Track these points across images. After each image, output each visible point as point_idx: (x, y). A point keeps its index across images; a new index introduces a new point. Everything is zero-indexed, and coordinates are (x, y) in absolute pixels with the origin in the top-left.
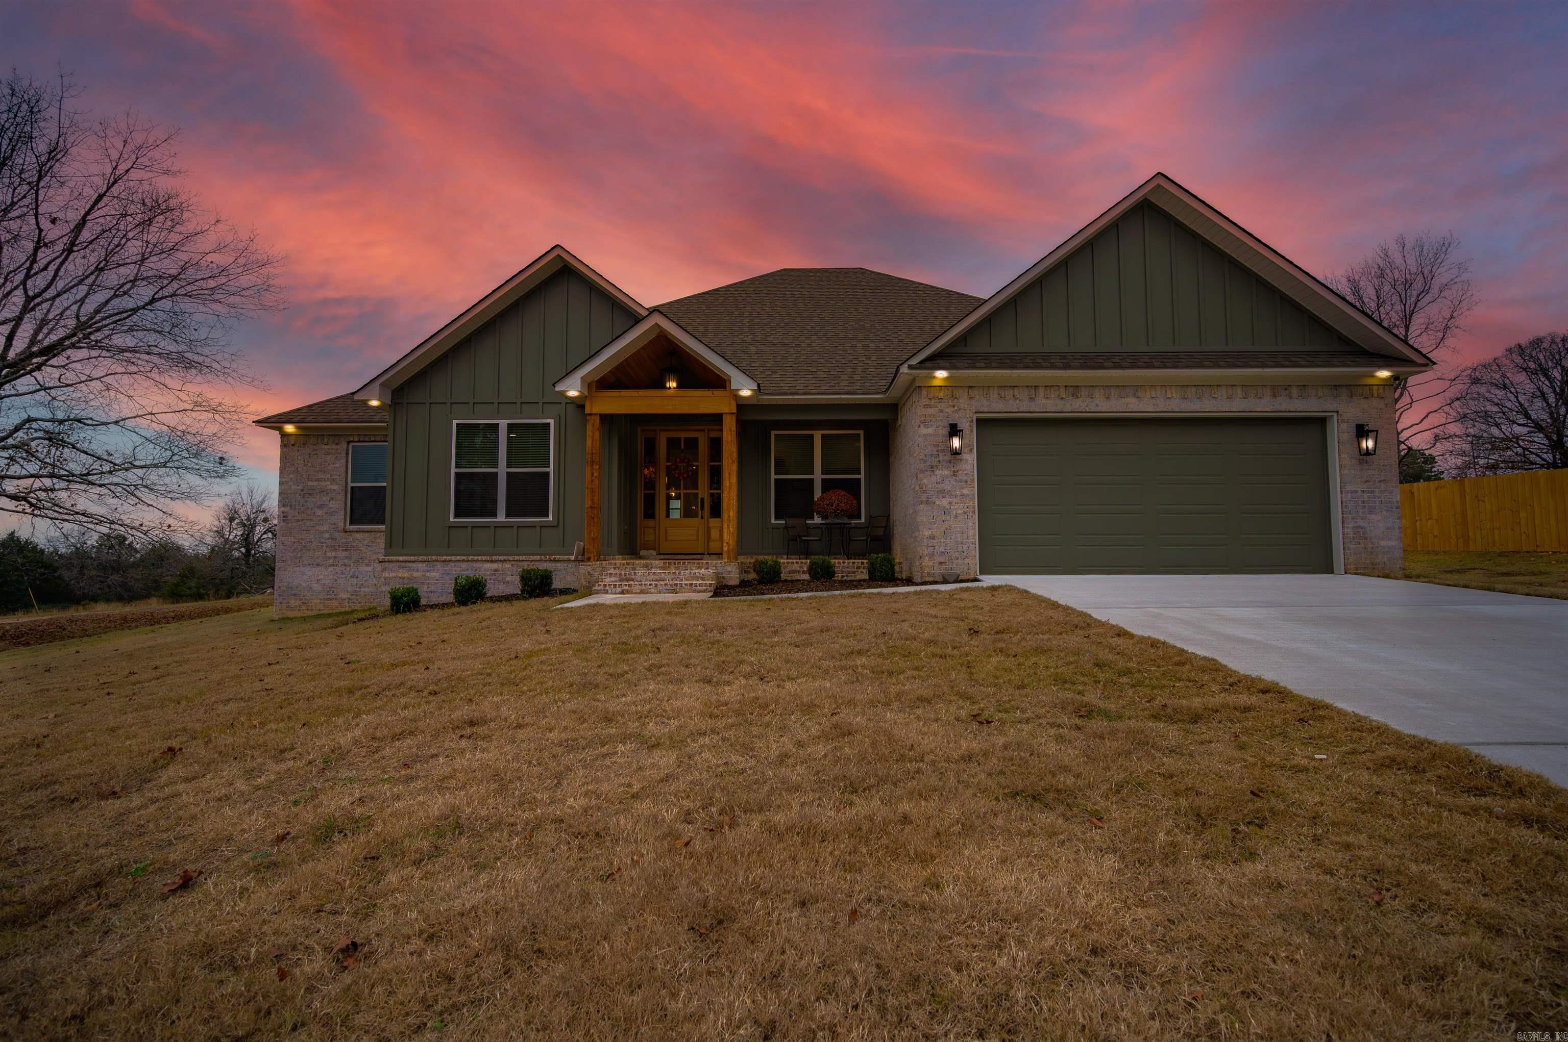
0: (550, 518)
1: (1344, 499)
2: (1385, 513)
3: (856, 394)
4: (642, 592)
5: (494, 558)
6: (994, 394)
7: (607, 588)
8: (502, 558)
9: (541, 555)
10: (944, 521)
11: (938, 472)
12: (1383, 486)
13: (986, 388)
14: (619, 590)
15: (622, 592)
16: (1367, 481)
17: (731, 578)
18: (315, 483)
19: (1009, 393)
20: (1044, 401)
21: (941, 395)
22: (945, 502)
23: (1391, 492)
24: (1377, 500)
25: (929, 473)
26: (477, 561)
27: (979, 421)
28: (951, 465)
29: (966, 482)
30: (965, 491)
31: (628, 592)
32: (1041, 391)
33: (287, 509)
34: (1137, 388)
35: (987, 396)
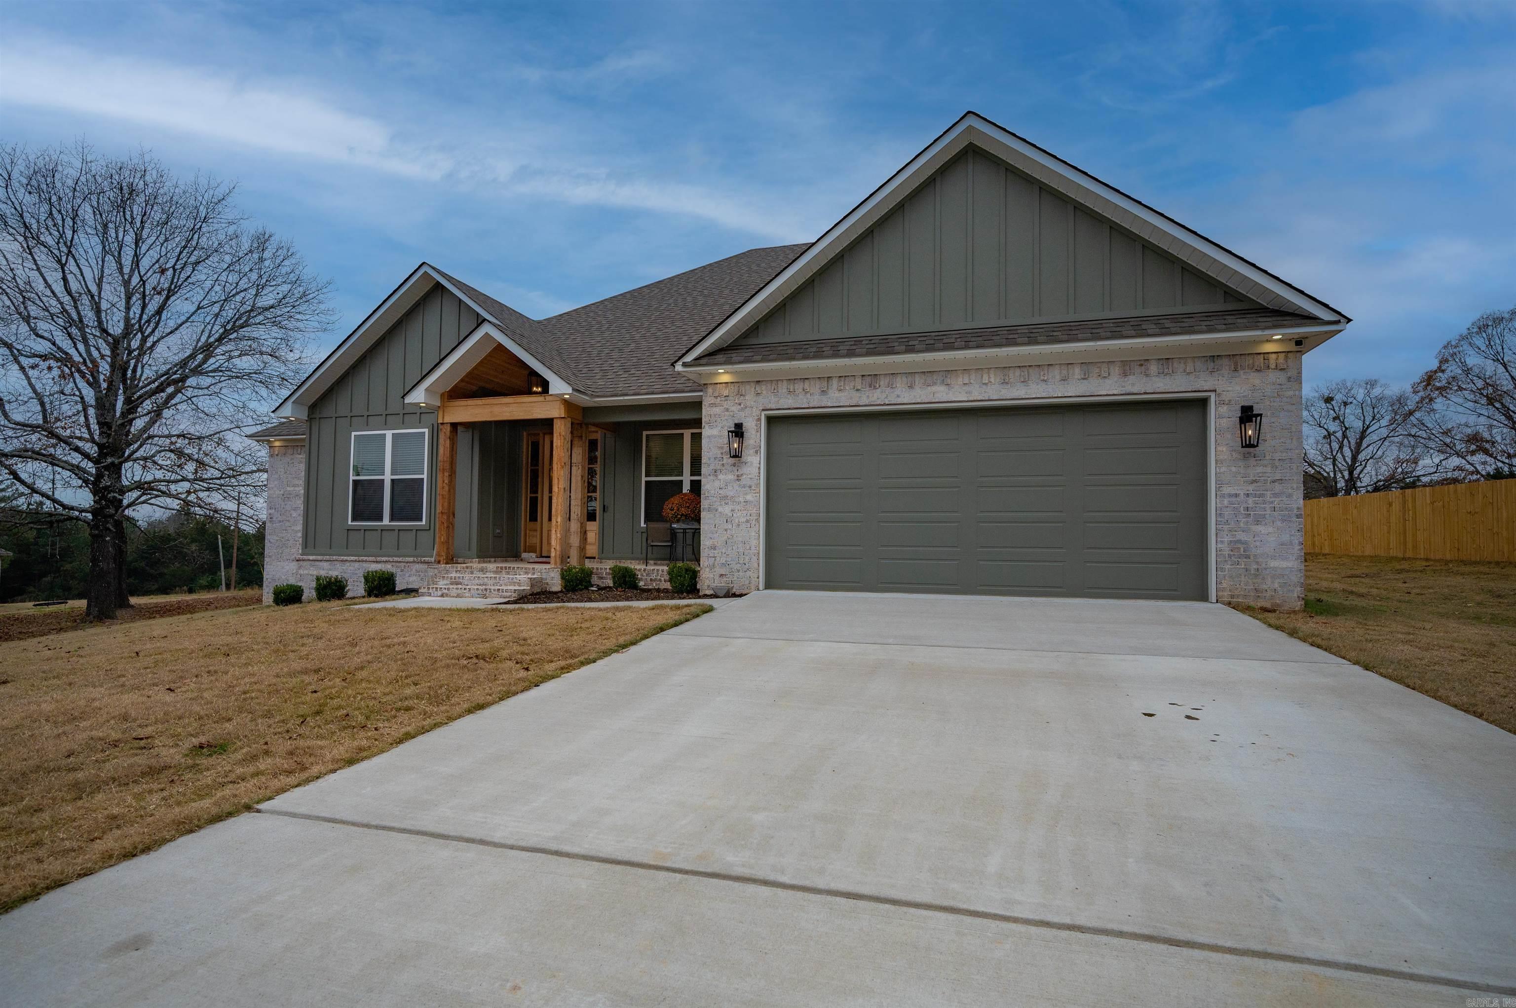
0: (424, 523)
1: (1219, 505)
2: (1279, 524)
4: (458, 596)
5: (379, 559)
6: (783, 388)
7: (431, 591)
8: (384, 559)
9: (413, 556)
10: (726, 530)
11: (721, 477)
12: (1278, 487)
13: (774, 381)
14: (440, 593)
15: (442, 596)
16: (1255, 481)
17: (553, 584)
18: (292, 489)
19: (799, 386)
20: (837, 394)
21: (726, 393)
22: (726, 510)
23: (1290, 496)
24: (1267, 506)
25: (712, 477)
26: (366, 561)
27: (770, 420)
28: (735, 469)
29: (750, 487)
30: (749, 497)
31: (447, 595)
32: (835, 383)
33: (272, 511)
34: (947, 374)
35: (775, 392)
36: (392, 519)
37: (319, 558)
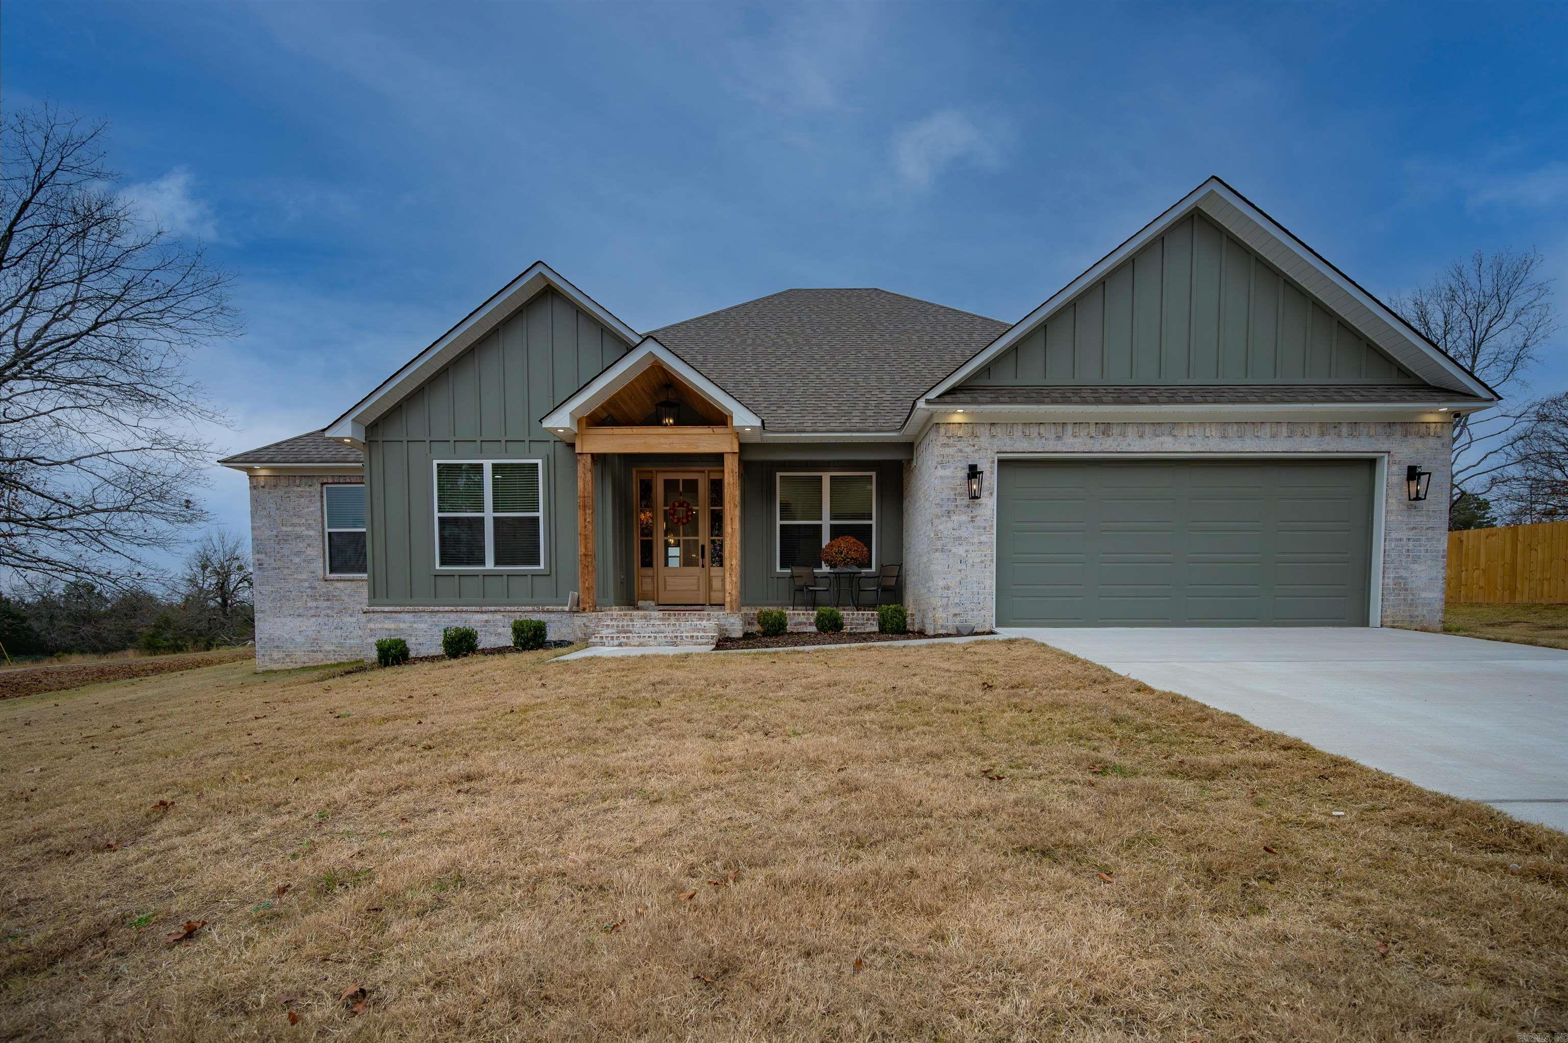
0: (542, 566)
1: (1387, 548)
2: (1429, 562)
3: (868, 431)
4: (641, 645)
5: (484, 609)
6: (1018, 432)
7: (604, 640)
8: (492, 608)
9: (534, 605)
10: (960, 571)
11: (954, 518)
12: (1430, 533)
13: (1010, 425)
14: (616, 642)
15: (620, 645)
16: (1414, 528)
17: (734, 630)
18: (290, 529)
19: (1034, 431)
20: (1072, 440)
21: (960, 433)
22: (960, 551)
23: (1439, 540)
24: (1422, 548)
25: (944, 519)
26: (467, 611)
27: (1001, 462)
28: (969, 510)
29: (985, 528)
30: (983, 538)
31: (626, 645)
32: (1069, 428)
33: (262, 556)
34: (1174, 425)
35: (1010, 435)
36: (497, 563)
37: (398, 609)
